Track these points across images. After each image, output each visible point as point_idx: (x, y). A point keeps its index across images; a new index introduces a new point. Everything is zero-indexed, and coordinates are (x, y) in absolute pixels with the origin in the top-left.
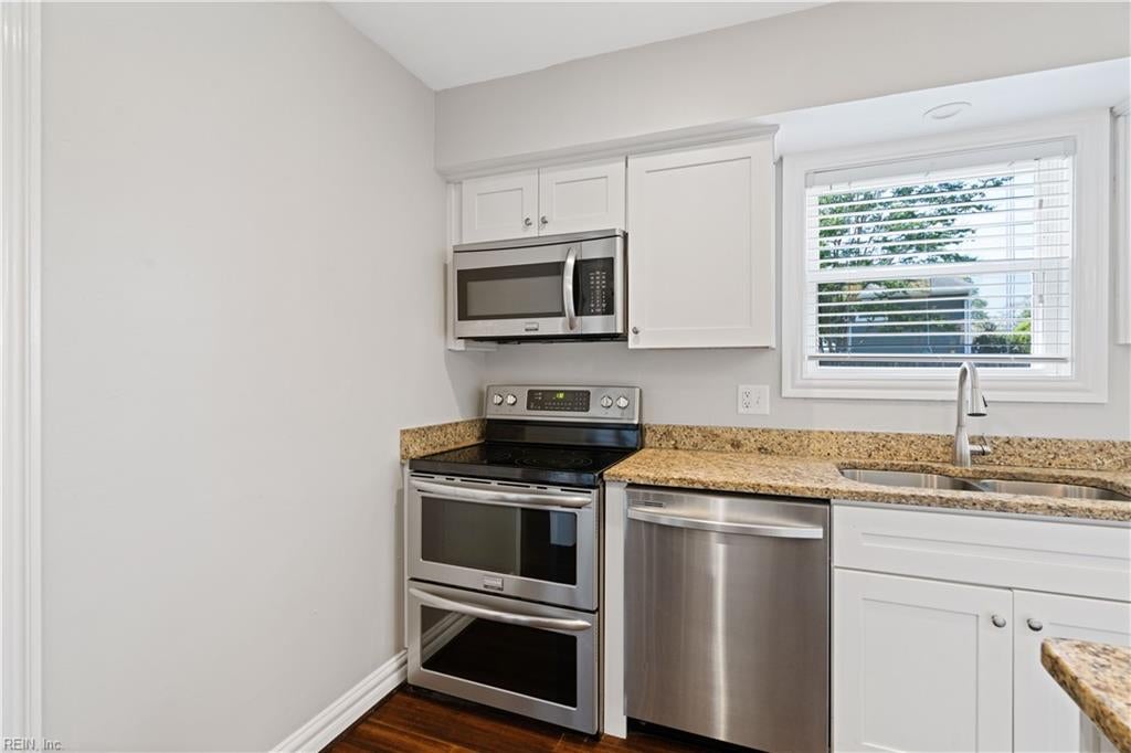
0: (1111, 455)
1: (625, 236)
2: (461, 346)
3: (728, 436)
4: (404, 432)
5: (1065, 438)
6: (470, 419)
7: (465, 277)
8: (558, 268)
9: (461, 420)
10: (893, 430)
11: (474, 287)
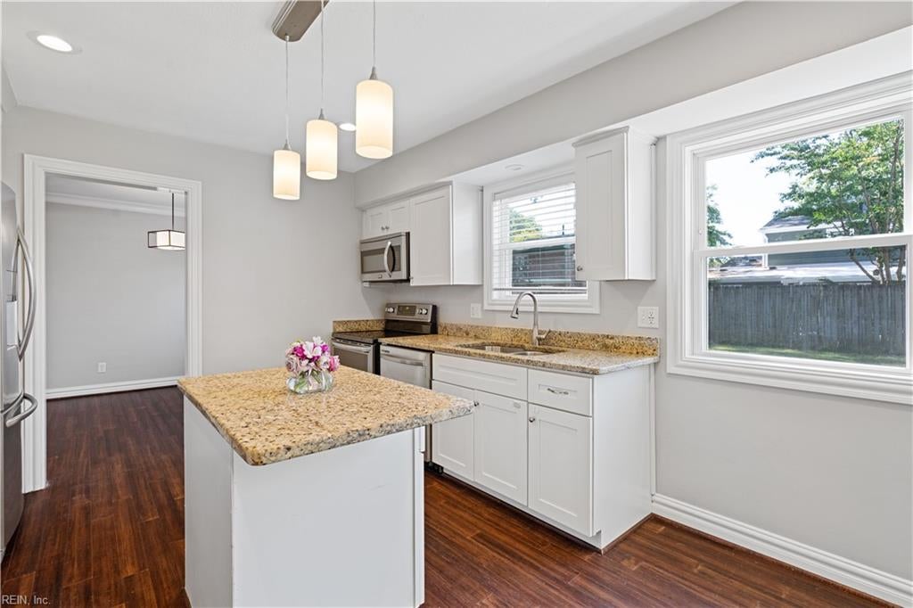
0: (597, 342)
1: (408, 235)
2: (367, 285)
3: (465, 329)
4: (334, 322)
5: (580, 332)
6: (376, 318)
7: (364, 254)
8: (381, 251)
9: (373, 318)
10: (519, 327)
11: (366, 258)
